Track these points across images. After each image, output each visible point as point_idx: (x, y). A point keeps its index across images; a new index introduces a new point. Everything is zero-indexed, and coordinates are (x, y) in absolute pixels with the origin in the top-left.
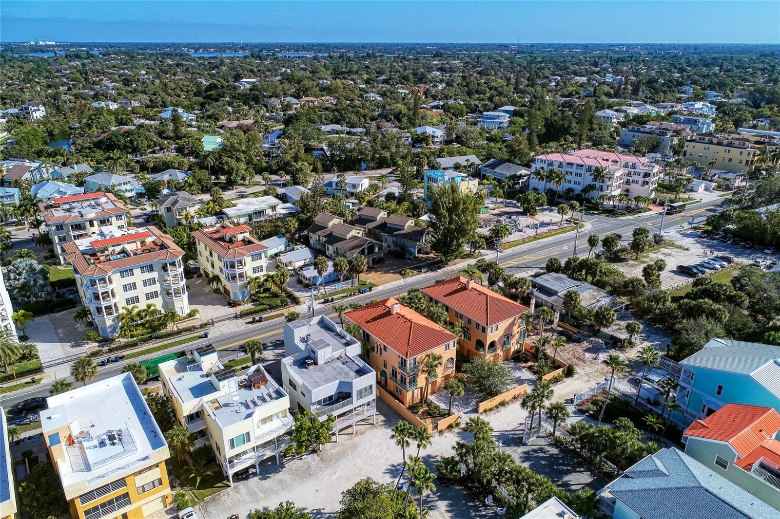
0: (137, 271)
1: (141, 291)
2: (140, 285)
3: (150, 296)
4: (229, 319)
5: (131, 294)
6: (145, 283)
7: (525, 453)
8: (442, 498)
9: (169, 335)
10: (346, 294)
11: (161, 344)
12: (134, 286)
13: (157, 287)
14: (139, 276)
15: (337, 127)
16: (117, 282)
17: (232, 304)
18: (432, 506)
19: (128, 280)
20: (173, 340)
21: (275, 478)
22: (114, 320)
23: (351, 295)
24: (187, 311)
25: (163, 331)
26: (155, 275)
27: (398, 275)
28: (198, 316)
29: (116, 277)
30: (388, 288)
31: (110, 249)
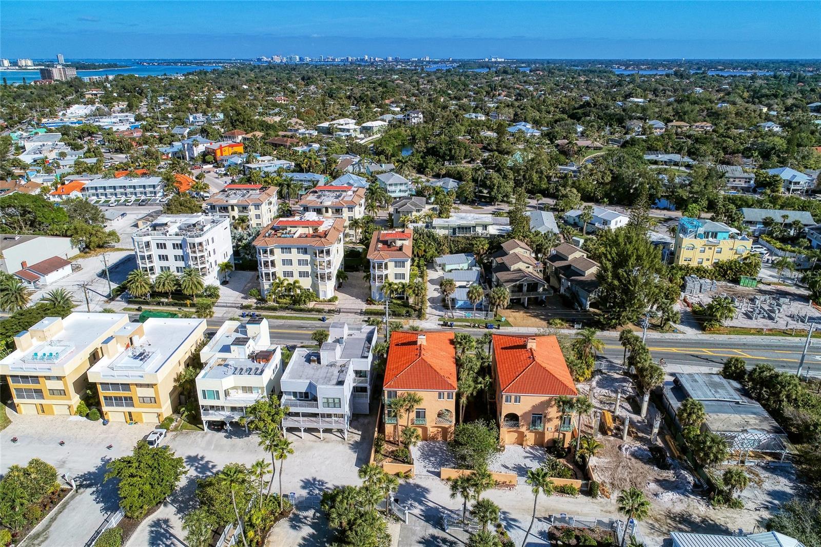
0: (294, 251)
1: (296, 268)
2: (295, 262)
3: (303, 274)
4: (356, 313)
5: (288, 268)
6: (300, 262)
7: (433, 537)
8: (313, 526)
9: (301, 310)
10: (469, 324)
11: (295, 315)
12: (290, 262)
13: (308, 269)
14: (295, 255)
15: (676, 157)
16: (278, 256)
17: (370, 301)
18: (299, 527)
19: (287, 256)
20: (305, 316)
21: (235, 440)
22: (270, 286)
23: (474, 327)
24: (329, 296)
25: (302, 306)
26: (308, 257)
27: (545, 323)
28: (337, 303)
29: (277, 251)
30: (521, 331)
31: (289, 229)
